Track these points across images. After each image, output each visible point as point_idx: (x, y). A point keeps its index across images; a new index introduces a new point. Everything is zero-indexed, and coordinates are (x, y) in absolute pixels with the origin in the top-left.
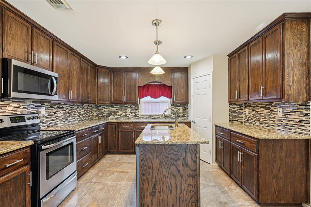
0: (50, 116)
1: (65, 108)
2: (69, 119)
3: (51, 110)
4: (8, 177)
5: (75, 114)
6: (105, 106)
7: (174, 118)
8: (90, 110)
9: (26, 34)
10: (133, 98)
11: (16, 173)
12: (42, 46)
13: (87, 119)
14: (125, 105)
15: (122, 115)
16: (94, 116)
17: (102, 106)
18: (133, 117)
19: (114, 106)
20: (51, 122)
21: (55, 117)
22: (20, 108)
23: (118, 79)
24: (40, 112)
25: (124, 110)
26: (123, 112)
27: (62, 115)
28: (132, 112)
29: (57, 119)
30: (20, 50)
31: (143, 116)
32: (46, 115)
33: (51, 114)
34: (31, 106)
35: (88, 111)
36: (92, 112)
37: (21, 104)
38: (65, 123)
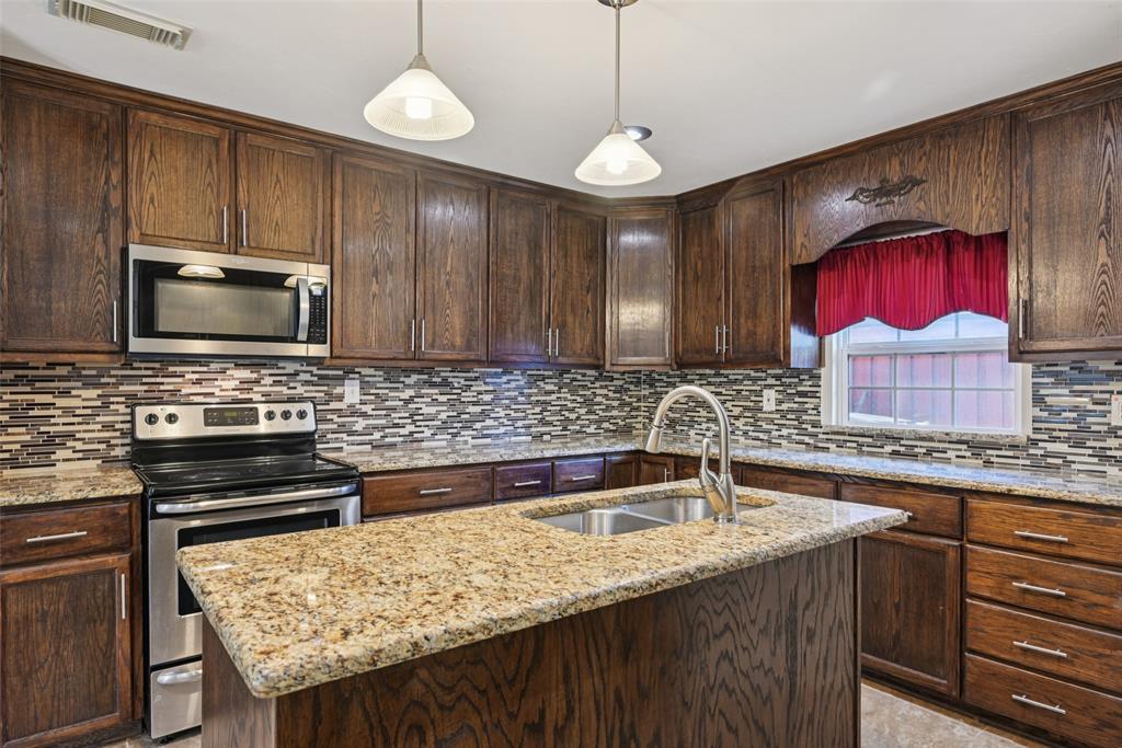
0: (384, 412)
1: (456, 385)
2: (478, 425)
3: (387, 391)
4: (45, 571)
5: (513, 407)
6: (674, 376)
7: (1058, 467)
8: (611, 394)
9: (210, 161)
10: (763, 331)
11: (73, 567)
12: (278, 181)
13: (592, 429)
14: (752, 373)
15: (739, 423)
16: (640, 419)
17: (665, 379)
18: (788, 437)
19: (710, 376)
20: (387, 430)
21: (407, 415)
22: (263, 382)
23: (700, 246)
24: (340, 398)
25: (747, 398)
26: (746, 408)
27: (445, 408)
28: (784, 407)
29: (418, 423)
30: (187, 214)
31: (843, 434)
32: (367, 409)
33: (387, 403)
34: (304, 377)
35: (598, 399)
36: (623, 404)
37: (263, 372)
38: (457, 439)
